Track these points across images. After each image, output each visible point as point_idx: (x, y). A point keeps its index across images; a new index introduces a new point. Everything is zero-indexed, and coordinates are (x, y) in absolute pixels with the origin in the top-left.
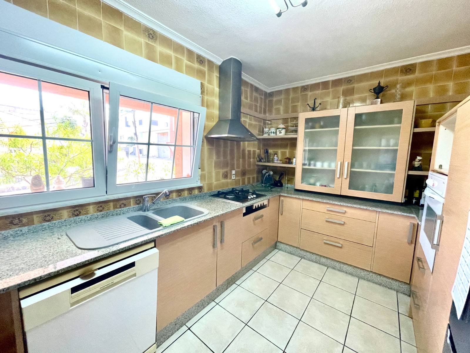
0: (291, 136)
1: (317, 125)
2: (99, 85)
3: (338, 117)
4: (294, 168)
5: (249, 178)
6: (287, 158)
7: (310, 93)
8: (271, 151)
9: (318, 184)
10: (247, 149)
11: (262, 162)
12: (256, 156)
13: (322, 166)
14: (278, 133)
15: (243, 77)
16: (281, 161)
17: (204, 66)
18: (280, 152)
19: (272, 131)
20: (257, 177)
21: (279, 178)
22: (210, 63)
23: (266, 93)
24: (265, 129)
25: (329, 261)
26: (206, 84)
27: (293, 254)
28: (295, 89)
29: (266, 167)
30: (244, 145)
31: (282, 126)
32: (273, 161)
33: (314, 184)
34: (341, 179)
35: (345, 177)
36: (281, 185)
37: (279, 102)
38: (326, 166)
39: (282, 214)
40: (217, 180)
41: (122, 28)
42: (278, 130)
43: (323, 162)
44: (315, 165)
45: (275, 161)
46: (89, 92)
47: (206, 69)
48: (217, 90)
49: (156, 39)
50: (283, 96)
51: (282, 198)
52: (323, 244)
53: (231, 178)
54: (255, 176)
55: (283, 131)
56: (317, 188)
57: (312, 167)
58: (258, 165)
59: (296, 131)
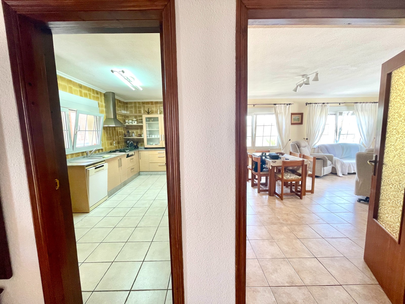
0: (140, 124)
1: (151, 120)
2: (68, 109)
3: (158, 118)
4: (143, 139)
5: (121, 145)
6: (139, 135)
7: (146, 106)
8: (130, 131)
9: (154, 144)
10: (119, 131)
11: (126, 137)
12: (123, 134)
13: (155, 137)
14: (133, 123)
15: (116, 98)
16: (136, 136)
17: (98, 95)
18: (135, 131)
19: (130, 122)
20: (125, 145)
21: (136, 144)
22: (101, 93)
23: (124, 102)
24: (126, 121)
25: (161, 172)
26: (100, 103)
27: (148, 175)
28: (139, 103)
29: (128, 139)
30: (117, 129)
31: (135, 119)
32: (132, 136)
33: (152, 145)
34: (162, 141)
35: (163, 140)
36: (138, 148)
37: (132, 107)
38: (156, 137)
39: (140, 159)
40: (108, 146)
41: (72, 86)
42: (133, 121)
43: (155, 135)
44: (152, 137)
45: (133, 136)
46: (65, 112)
47: (99, 96)
48: (104, 104)
49: (82, 88)
50: (133, 105)
51: (140, 152)
52: (158, 166)
53: (113, 145)
54: (124, 144)
55: (136, 122)
56: (154, 146)
57: (151, 138)
58: (124, 139)
59: (142, 122)
